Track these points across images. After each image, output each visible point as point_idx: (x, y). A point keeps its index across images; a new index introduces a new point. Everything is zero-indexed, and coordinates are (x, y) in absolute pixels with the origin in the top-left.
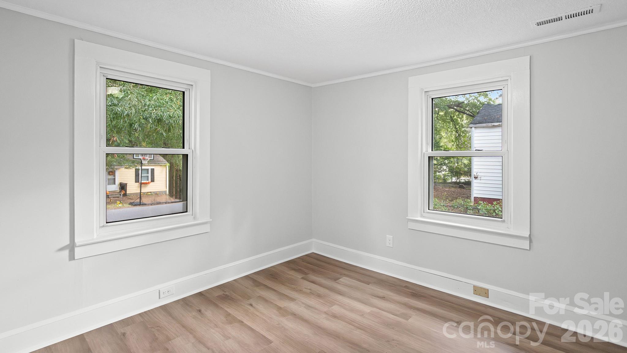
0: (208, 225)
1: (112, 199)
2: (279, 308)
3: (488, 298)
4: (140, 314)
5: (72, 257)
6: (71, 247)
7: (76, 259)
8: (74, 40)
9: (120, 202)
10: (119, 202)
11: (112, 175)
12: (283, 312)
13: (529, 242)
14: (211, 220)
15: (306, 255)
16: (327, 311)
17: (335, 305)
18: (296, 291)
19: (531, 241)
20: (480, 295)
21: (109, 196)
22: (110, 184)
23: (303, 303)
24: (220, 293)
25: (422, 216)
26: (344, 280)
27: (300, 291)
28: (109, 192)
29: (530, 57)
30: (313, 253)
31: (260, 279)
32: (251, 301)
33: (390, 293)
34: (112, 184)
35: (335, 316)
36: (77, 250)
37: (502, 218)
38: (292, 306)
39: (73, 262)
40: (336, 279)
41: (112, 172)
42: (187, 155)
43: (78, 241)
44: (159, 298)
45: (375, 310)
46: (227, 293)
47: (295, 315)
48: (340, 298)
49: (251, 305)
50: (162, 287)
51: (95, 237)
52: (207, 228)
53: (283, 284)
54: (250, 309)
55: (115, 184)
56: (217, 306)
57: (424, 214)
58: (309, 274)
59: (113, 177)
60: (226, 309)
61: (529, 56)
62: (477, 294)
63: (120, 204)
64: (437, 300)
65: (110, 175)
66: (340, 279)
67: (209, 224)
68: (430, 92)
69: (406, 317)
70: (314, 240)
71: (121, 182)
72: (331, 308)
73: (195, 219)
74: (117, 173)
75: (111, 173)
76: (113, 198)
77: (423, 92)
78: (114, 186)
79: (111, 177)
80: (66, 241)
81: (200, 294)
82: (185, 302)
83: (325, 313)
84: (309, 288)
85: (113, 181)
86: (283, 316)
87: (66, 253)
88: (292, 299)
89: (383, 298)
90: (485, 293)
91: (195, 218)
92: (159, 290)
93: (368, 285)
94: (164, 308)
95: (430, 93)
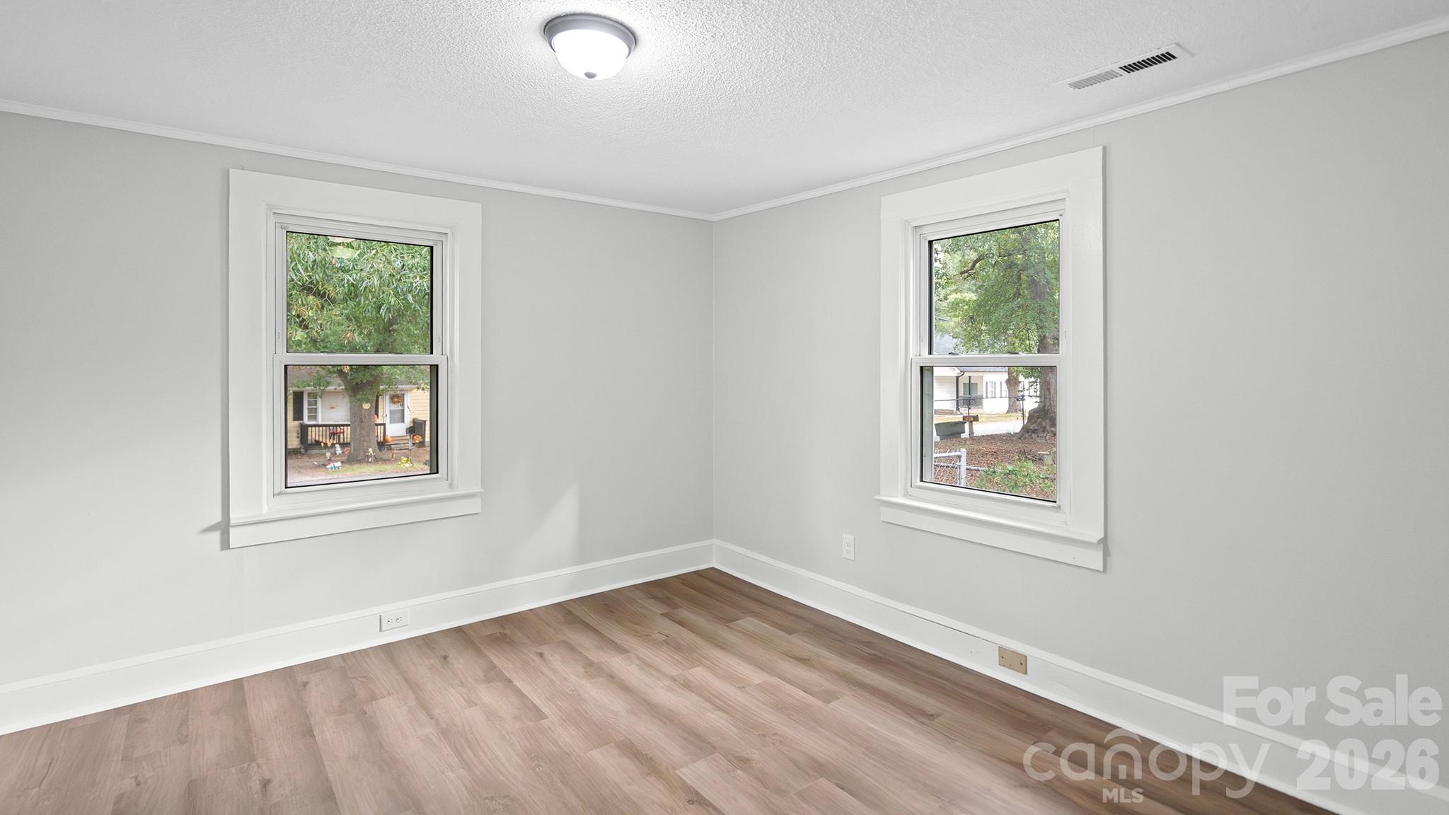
0: (478, 500)
1: (395, 451)
2: (589, 664)
3: (1026, 673)
4: (342, 655)
5: (225, 545)
6: (224, 527)
7: (231, 547)
8: (228, 170)
9: (408, 458)
10: (406, 459)
11: (399, 402)
12: (593, 670)
13: (1102, 554)
14: (482, 490)
15: (696, 573)
16: (676, 675)
17: (699, 666)
18: (639, 637)
19: (1106, 554)
20: (1010, 667)
21: (392, 446)
22: (394, 422)
23: (639, 658)
24: (494, 630)
25: (907, 495)
26: (748, 623)
27: (646, 638)
28: (392, 437)
29: (1105, 149)
30: (713, 569)
31: (579, 611)
32: (546, 650)
33: (827, 653)
34: (399, 422)
35: (687, 685)
36: (232, 530)
37: (1055, 502)
38: (617, 663)
39: (227, 552)
40: (727, 621)
41: (397, 396)
42: (437, 366)
43: (234, 517)
44: (381, 630)
45: (775, 680)
46: (507, 632)
47: (613, 677)
48: (717, 654)
49: (541, 655)
50: (387, 609)
51: (265, 511)
52: (474, 506)
53: (617, 621)
54: (534, 661)
55: (403, 421)
56: (478, 651)
57: (913, 491)
58: (681, 607)
59: (400, 408)
60: (492, 658)
61: (1102, 147)
62: (1004, 666)
63: (407, 462)
64: (920, 672)
65: (394, 403)
66: (738, 621)
67: (480, 498)
68: (925, 228)
69: (828, 697)
70: (715, 541)
71: (414, 417)
72: (689, 671)
73: (451, 488)
74: (408, 399)
75: (396, 400)
76: (400, 450)
77: (910, 229)
78: (401, 425)
79: (396, 407)
80: (217, 517)
81: (459, 630)
82: (426, 642)
83: (673, 679)
84: (666, 632)
85: (399, 415)
86: (589, 676)
87: (216, 536)
88: (620, 650)
89: (804, 661)
90: (1018, 662)
91: (451, 486)
92: (380, 616)
93: (790, 636)
94: (387, 649)
95: (925, 230)
